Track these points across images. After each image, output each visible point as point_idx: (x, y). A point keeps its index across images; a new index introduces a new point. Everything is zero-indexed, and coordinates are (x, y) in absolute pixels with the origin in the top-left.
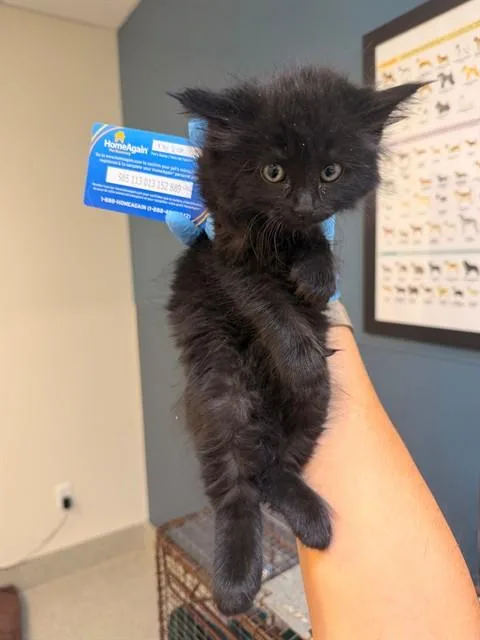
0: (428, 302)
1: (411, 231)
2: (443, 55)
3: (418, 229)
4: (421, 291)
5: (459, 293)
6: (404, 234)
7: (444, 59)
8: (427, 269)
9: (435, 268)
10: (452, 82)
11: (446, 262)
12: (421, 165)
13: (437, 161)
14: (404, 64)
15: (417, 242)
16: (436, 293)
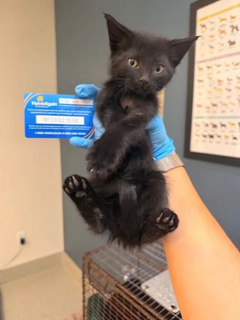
0: (218, 143)
1: (211, 106)
2: (233, 16)
3: (215, 105)
4: (215, 137)
5: (235, 138)
6: (208, 108)
7: (234, 17)
8: (219, 126)
9: (223, 125)
10: (238, 30)
11: (229, 123)
12: (219, 72)
13: (227, 70)
14: (212, 19)
15: (214, 112)
16: (223, 138)
